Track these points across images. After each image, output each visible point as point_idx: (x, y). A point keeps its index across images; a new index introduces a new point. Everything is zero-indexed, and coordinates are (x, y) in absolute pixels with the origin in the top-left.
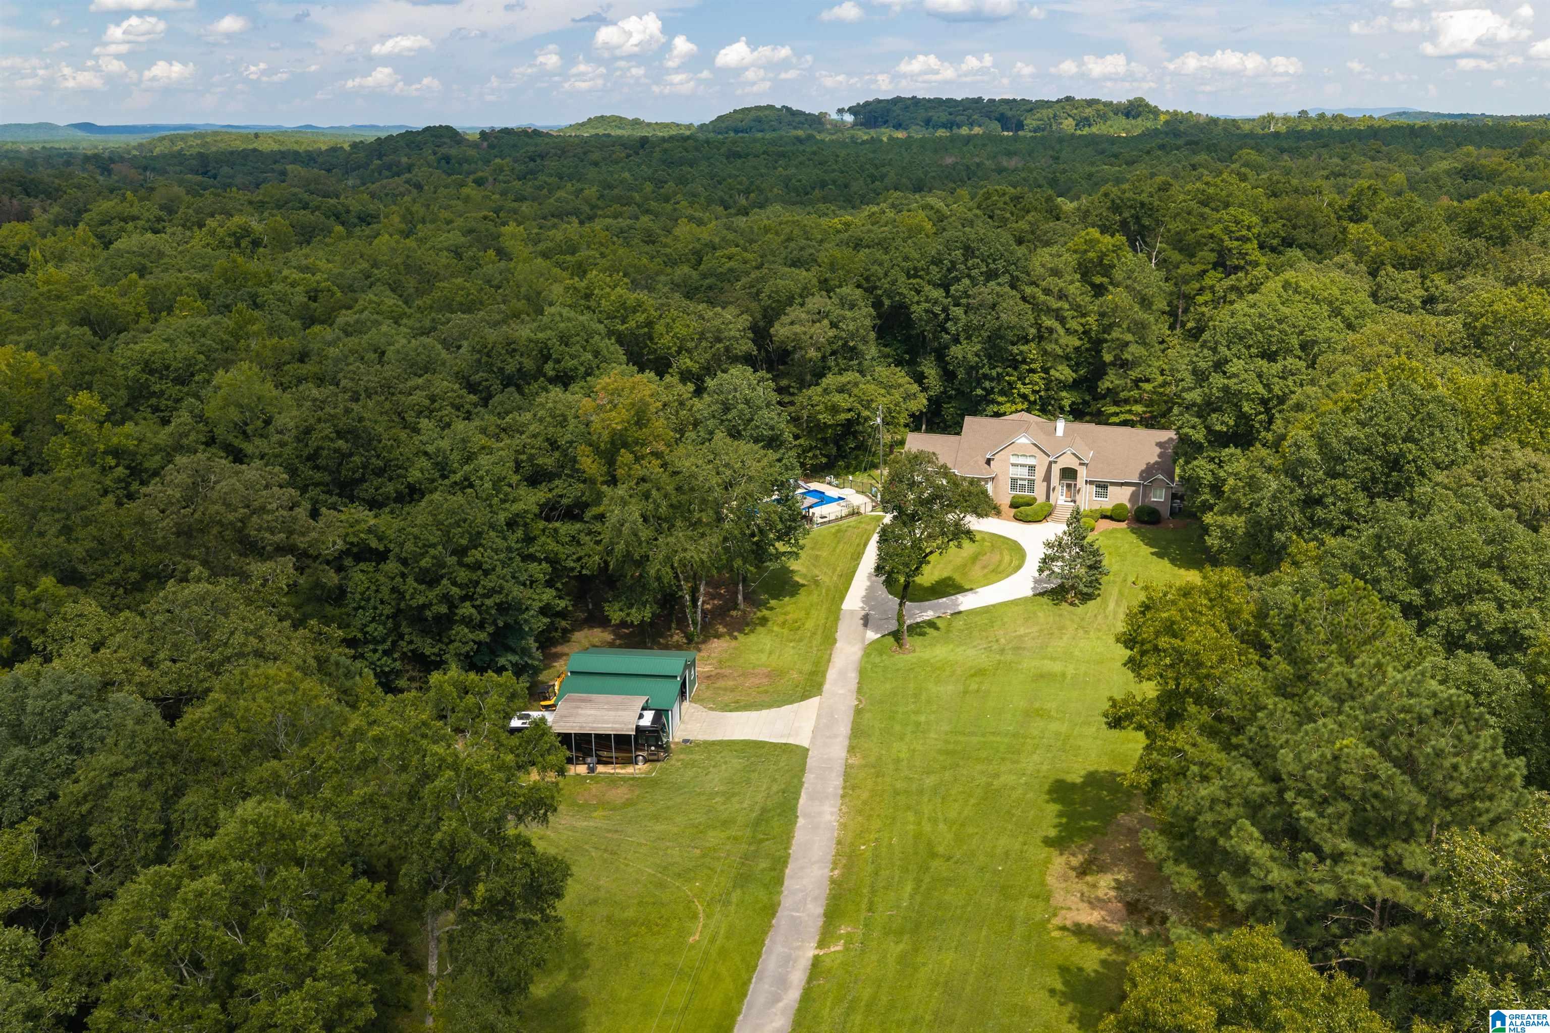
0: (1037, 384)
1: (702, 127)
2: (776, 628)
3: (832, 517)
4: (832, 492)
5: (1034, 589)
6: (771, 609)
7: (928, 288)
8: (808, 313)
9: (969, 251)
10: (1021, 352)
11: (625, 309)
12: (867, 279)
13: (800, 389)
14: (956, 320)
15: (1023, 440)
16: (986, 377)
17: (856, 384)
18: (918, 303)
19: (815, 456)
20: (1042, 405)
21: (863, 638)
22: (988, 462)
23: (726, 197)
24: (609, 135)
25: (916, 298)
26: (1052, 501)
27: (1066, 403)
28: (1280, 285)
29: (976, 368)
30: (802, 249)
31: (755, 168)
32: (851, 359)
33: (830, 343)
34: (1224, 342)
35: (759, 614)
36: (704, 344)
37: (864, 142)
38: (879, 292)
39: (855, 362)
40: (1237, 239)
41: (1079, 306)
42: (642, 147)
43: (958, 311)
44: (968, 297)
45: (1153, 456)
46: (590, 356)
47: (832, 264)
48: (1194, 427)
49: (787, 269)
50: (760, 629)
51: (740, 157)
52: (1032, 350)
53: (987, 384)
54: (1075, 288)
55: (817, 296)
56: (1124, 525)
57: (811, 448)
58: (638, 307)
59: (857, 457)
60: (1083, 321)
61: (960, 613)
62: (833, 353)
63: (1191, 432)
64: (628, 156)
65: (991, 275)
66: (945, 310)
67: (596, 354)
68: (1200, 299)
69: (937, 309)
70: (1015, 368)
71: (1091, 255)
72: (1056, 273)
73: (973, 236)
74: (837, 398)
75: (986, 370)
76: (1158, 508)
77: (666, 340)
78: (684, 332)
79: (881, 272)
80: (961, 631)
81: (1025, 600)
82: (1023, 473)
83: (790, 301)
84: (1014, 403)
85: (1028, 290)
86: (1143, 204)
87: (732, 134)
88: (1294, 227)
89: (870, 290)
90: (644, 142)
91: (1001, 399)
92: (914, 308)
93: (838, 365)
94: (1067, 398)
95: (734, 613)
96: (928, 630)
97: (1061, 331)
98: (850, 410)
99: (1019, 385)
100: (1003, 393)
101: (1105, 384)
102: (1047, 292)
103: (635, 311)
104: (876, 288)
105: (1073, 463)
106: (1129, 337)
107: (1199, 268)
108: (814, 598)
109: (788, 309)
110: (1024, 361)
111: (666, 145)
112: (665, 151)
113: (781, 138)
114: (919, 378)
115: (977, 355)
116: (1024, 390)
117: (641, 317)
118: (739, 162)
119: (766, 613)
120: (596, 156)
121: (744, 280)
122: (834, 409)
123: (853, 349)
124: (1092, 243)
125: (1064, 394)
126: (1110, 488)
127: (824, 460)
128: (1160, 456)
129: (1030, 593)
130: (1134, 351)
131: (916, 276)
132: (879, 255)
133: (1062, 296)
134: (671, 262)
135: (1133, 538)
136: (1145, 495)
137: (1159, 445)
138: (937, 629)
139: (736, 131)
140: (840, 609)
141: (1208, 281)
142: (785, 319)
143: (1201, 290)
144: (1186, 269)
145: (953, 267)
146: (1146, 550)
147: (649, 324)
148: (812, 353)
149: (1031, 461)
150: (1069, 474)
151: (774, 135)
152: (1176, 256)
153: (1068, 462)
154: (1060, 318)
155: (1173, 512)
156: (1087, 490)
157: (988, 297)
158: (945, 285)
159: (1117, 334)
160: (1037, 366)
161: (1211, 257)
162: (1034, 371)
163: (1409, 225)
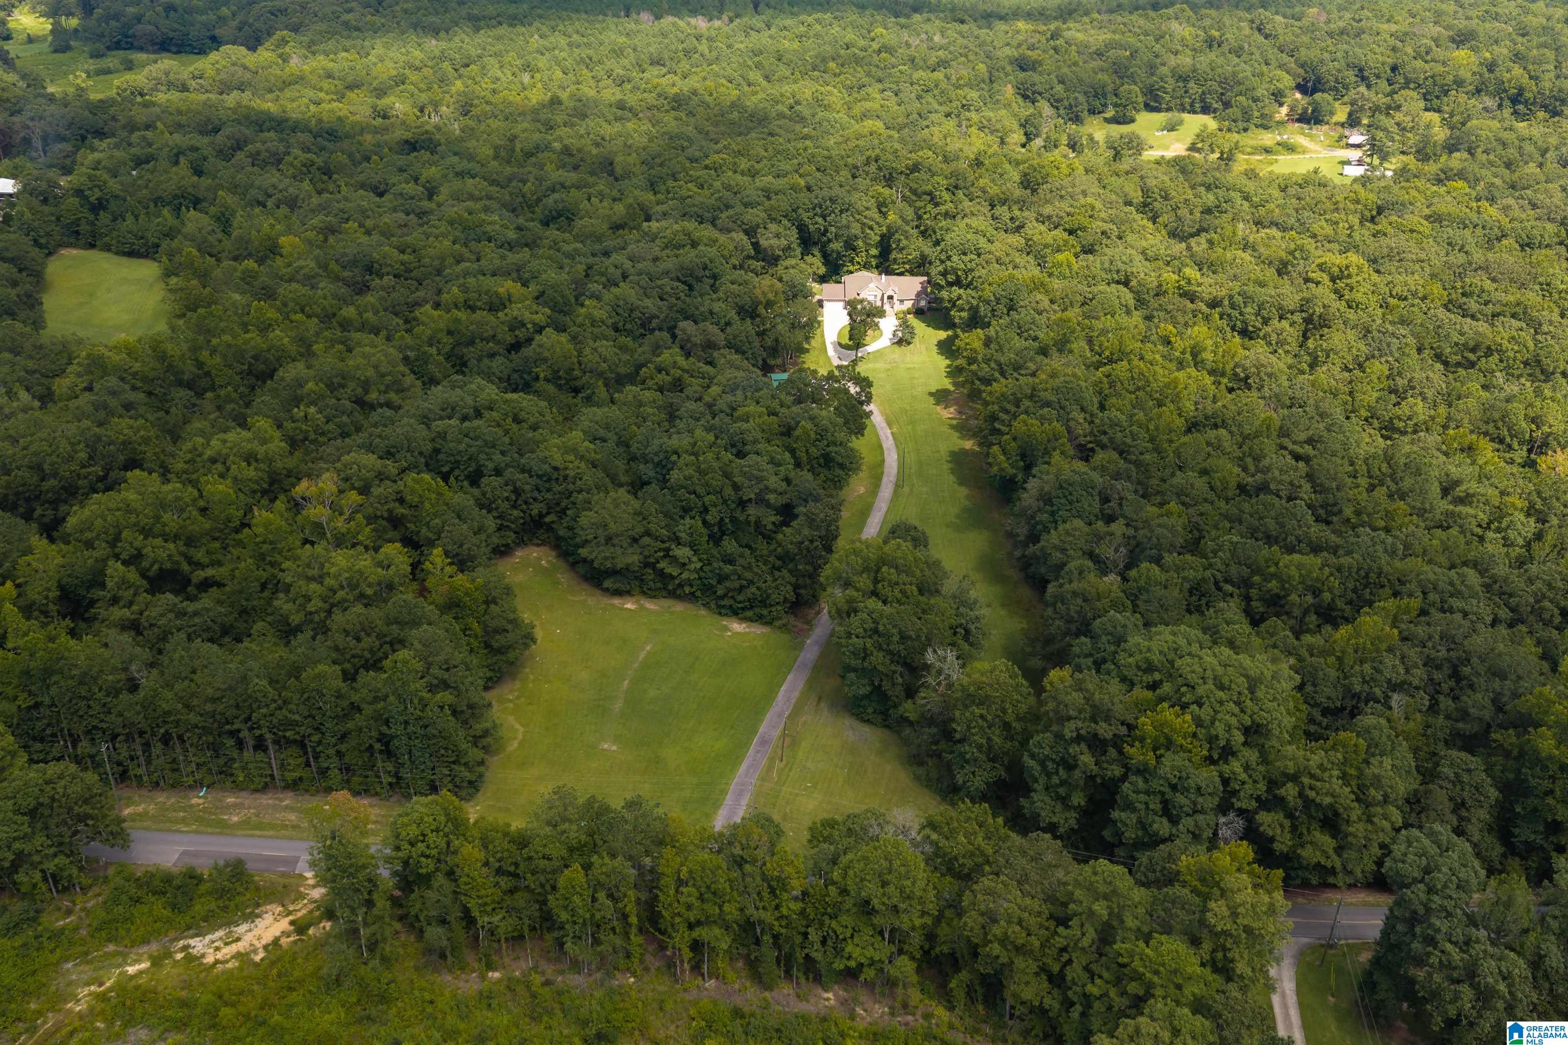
0: (863, 257)
5: (892, 342)
7: (816, 218)
8: (772, 233)
10: (858, 245)
14: (831, 233)
15: (872, 285)
16: (843, 256)
17: (798, 264)
22: (858, 294)
25: (811, 222)
26: (885, 308)
29: (840, 253)
32: (790, 252)
33: (782, 246)
34: (950, 249)
39: (792, 254)
41: (878, 222)
43: (831, 229)
44: (835, 222)
45: (919, 288)
48: (941, 280)
52: (860, 243)
53: (844, 259)
54: (876, 215)
55: (772, 225)
56: (912, 316)
60: (880, 229)
61: (869, 353)
62: (784, 250)
65: (842, 212)
66: (825, 228)
68: (925, 217)
69: (821, 228)
70: (855, 251)
71: (881, 200)
72: (867, 209)
75: (844, 253)
76: (924, 308)
81: (890, 346)
82: (872, 298)
84: (855, 265)
85: (858, 217)
91: (849, 264)
92: (812, 227)
93: (784, 255)
97: (872, 234)
99: (856, 258)
100: (850, 262)
101: (892, 256)
102: (866, 218)
105: (892, 293)
106: (902, 237)
108: (817, 352)
110: (859, 249)
115: (840, 247)
116: (859, 260)
123: (791, 249)
126: (905, 302)
128: (921, 288)
129: (891, 344)
130: (904, 242)
131: (809, 212)
133: (872, 219)
135: (916, 320)
136: (918, 304)
137: (920, 282)
143: (925, 213)
144: (918, 204)
146: (924, 325)
148: (779, 252)
149: (874, 293)
150: (890, 298)
153: (890, 293)
154: (871, 228)
155: (930, 309)
156: (897, 303)
157: (844, 222)
158: (824, 217)
159: (896, 235)
160: (863, 250)
161: (929, 198)
162: (862, 252)
163: (1001, 175)
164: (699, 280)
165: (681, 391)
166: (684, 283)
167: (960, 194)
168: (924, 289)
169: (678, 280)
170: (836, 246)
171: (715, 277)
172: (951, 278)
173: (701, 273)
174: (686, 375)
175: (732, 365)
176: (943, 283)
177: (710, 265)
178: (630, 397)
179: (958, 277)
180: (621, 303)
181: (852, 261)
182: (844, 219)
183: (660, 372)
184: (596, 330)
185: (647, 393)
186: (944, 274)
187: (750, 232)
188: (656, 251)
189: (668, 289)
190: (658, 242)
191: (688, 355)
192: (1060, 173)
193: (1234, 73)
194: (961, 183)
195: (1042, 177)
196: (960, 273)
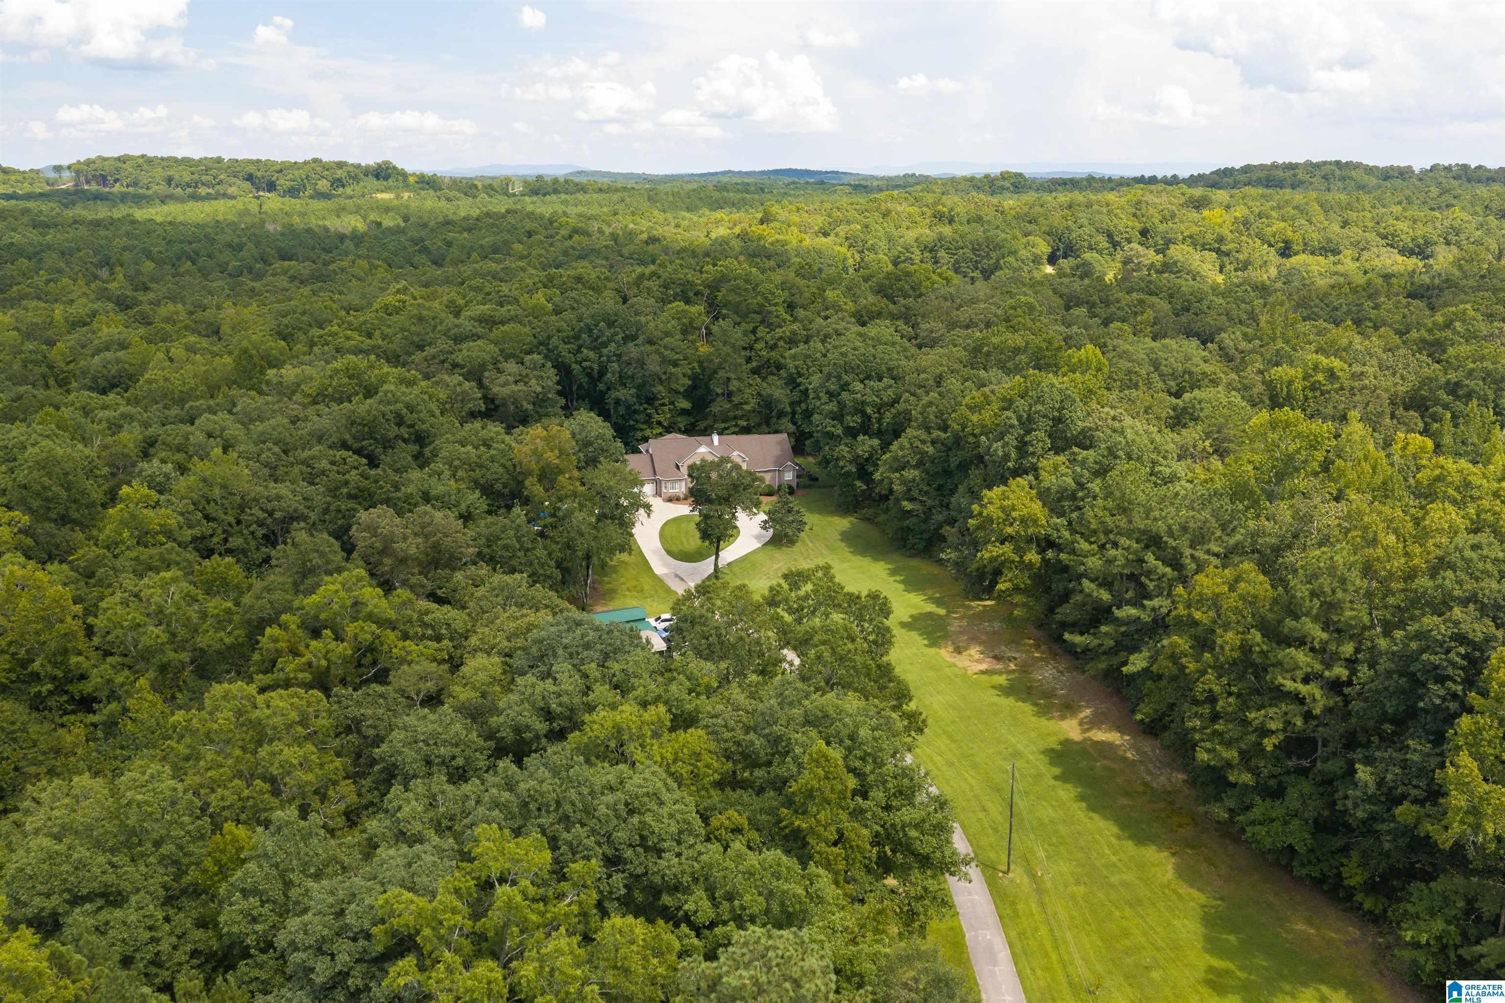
0: (666, 413)
2: (627, 593)
6: (610, 583)
10: (658, 392)
14: (613, 373)
15: (702, 450)
16: (635, 411)
22: (679, 468)
27: (682, 426)
35: (606, 588)
40: (773, 305)
45: (777, 451)
47: (504, 338)
49: (474, 343)
50: (616, 596)
52: (662, 389)
54: (682, 343)
55: (510, 363)
60: (690, 366)
61: (730, 563)
65: (628, 339)
68: (758, 346)
69: (595, 366)
70: (654, 403)
71: (684, 320)
72: (667, 334)
75: (637, 407)
76: (791, 484)
80: (742, 573)
97: (679, 374)
99: (656, 416)
101: (713, 409)
102: (666, 347)
107: (752, 326)
108: (632, 571)
110: (660, 399)
119: (608, 586)
124: (682, 312)
128: (781, 450)
133: (675, 351)
136: (780, 477)
137: (779, 443)
138: (727, 574)
140: (656, 575)
141: (759, 335)
142: (499, 382)
145: (600, 335)
152: (738, 318)
154: (676, 365)
157: (632, 355)
158: (597, 350)
159: (721, 374)
160: (666, 401)
161: (758, 317)
162: (663, 405)
163: (849, 289)
164: (388, 444)
165: (382, 677)
166: (358, 452)
167: (802, 313)
169: (345, 446)
170: (625, 394)
171: (421, 439)
172: (853, 421)
173: (393, 431)
174: (391, 636)
175: (510, 598)
176: (839, 431)
177: (409, 418)
178: (225, 717)
179: (867, 417)
180: (217, 492)
181: (648, 421)
182: (633, 350)
183: (316, 633)
184: (145, 553)
185: (279, 699)
186: (838, 417)
187: (475, 375)
188: (294, 408)
189: (324, 464)
190: (297, 397)
191: (387, 587)
192: (933, 283)
193: (987, 238)
194: (797, 299)
195: (912, 288)
196: (869, 410)
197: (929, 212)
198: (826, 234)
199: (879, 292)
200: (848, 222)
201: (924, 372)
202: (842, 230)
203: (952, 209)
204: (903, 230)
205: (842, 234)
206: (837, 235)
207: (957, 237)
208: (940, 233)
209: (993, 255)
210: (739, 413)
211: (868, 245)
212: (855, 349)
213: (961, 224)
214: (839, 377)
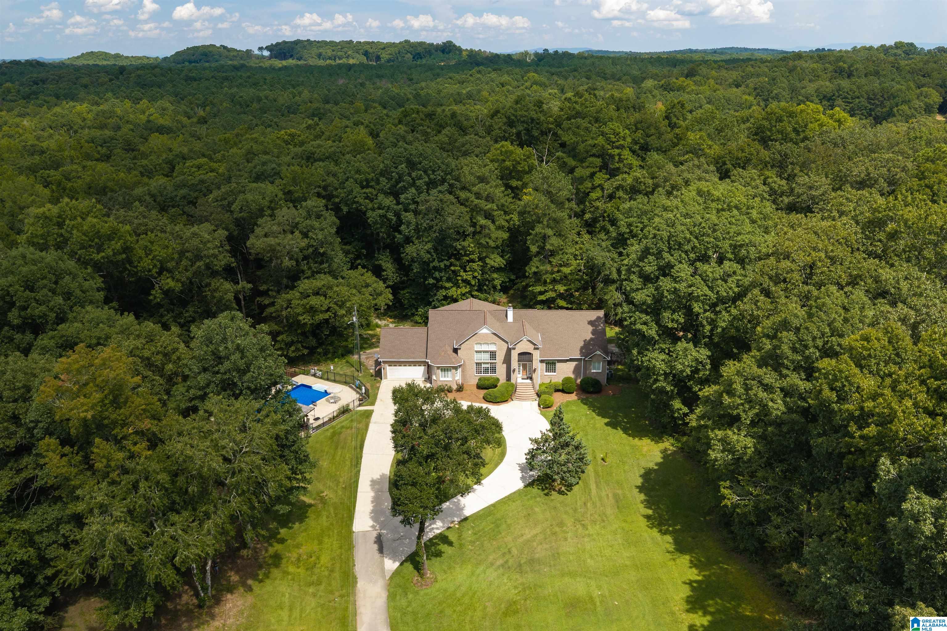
0: (475, 271)
1: (165, 59)
2: (291, 569)
3: (326, 419)
4: (319, 385)
5: (523, 478)
6: (282, 541)
7: (381, 197)
8: (279, 224)
9: (412, 165)
10: (464, 247)
11: (99, 238)
12: (325, 188)
13: (278, 292)
14: (409, 224)
15: (484, 331)
16: (435, 268)
17: (330, 288)
18: (373, 209)
19: (297, 350)
20: (479, 286)
21: (383, 569)
22: (456, 351)
23: (188, 110)
24: (97, 65)
25: (370, 205)
26: (513, 381)
27: (497, 283)
28: (694, 193)
29: (427, 264)
30: (264, 164)
31: (207, 88)
32: (322, 263)
33: (301, 250)
34: (666, 249)
35: (271, 550)
36: (184, 262)
37: (280, 69)
38: (337, 200)
39: (325, 265)
40: (618, 148)
41: (503, 205)
42: (121, 73)
43: (409, 216)
44: (417, 203)
45: (587, 334)
46: (59, 300)
47: (294, 179)
48: (645, 323)
49: (255, 185)
50: (275, 572)
51: (195, 80)
52: (469, 244)
53: (437, 274)
54: (499, 192)
55: (285, 209)
56: (573, 397)
57: (292, 343)
58: (113, 235)
59: (332, 344)
60: (508, 218)
61: (466, 519)
62: (305, 258)
63: (644, 328)
64: (111, 80)
65: (431, 184)
66: (397, 215)
67: (68, 295)
68: (593, 195)
69: (390, 215)
70: (458, 259)
71: (508, 163)
72: (482, 179)
73: (414, 152)
74: (314, 301)
75: (436, 264)
76: (599, 378)
77: (146, 263)
78: (163, 253)
79: (336, 183)
80: (472, 542)
81: (518, 492)
82: (486, 358)
83: (261, 213)
84: (458, 287)
85: (463, 195)
86: (533, 120)
87: (187, 64)
88: (648, 136)
89: (329, 197)
90: (122, 70)
91: (448, 285)
92: (370, 214)
93: (310, 268)
94: (498, 279)
95: (244, 552)
96: (443, 547)
97: (492, 227)
98: (328, 310)
99: (462, 273)
100: (449, 280)
101: (532, 269)
102: (478, 196)
103: (110, 238)
104: (333, 196)
105: (529, 348)
106: (550, 232)
107: (588, 172)
108: (324, 521)
109: (260, 221)
110: (466, 255)
111: (139, 72)
112: (139, 76)
113: (223, 66)
114: (378, 272)
115: (428, 252)
116: (467, 276)
117: (117, 245)
118: (195, 84)
119: (278, 547)
120: (85, 80)
121: (215, 193)
122: (312, 310)
123: (323, 255)
124: (508, 153)
125: (495, 276)
126: (558, 365)
127: (306, 352)
128: (593, 333)
129: (520, 485)
130: (554, 242)
131: (367, 186)
132: (332, 167)
133: (489, 198)
134: (148, 173)
135: (584, 410)
136: (585, 369)
137: (591, 323)
138: (450, 544)
139: (190, 62)
140: (350, 532)
141: (597, 182)
142: (258, 231)
143: (594, 188)
144: (579, 172)
145: (400, 179)
146: (601, 422)
147: (127, 249)
148: (287, 263)
149: (493, 348)
150: (525, 357)
151: (217, 64)
152: (572, 162)
153: (524, 346)
154: (488, 216)
155: (612, 378)
156: (540, 368)
157: (434, 204)
158: (395, 194)
159: (538, 229)
160: (475, 257)
161: (598, 161)
162: (473, 261)
163: (719, 131)
167: (654, 157)
168: (599, 334)
170: (420, 249)
176: (652, 331)
182: (435, 197)
192: (821, 125)
193: (883, 89)
194: (653, 141)
195: (795, 130)
196: (697, 308)
197: (830, 68)
198: (738, 86)
199: (756, 134)
200: (758, 75)
201: (787, 257)
202: (751, 82)
203: (852, 65)
204: (805, 83)
205: (752, 85)
206: (747, 86)
207: (854, 88)
208: (839, 85)
209: (887, 104)
210: (557, 276)
211: (773, 94)
212: (687, 215)
213: (859, 77)
214: (659, 255)
